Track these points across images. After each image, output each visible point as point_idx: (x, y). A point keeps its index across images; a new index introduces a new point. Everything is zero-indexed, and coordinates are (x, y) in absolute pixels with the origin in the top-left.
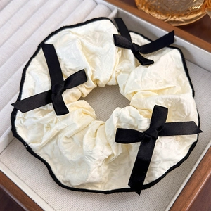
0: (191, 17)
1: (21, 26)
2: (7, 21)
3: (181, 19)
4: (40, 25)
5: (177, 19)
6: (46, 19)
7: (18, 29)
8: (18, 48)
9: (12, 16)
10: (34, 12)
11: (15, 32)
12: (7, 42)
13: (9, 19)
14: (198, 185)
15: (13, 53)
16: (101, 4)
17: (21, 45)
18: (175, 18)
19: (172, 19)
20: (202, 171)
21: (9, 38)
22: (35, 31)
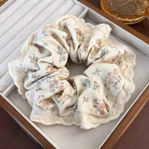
0: (137, 19)
1: (26, 14)
2: (17, 10)
3: (130, 20)
4: (38, 15)
5: (128, 20)
6: (42, 11)
7: (24, 16)
8: (24, 28)
9: (20, 7)
10: (35, 6)
11: (22, 18)
12: (17, 24)
13: (18, 9)
14: (129, 121)
15: (20, 32)
16: (78, 4)
17: (26, 27)
18: (127, 20)
19: (125, 20)
20: (132, 113)
21: (18, 21)
22: (35, 18)
